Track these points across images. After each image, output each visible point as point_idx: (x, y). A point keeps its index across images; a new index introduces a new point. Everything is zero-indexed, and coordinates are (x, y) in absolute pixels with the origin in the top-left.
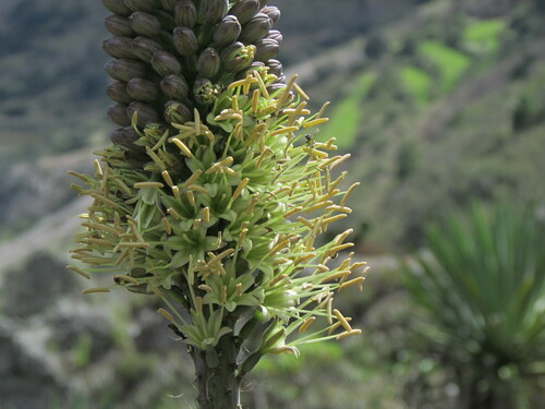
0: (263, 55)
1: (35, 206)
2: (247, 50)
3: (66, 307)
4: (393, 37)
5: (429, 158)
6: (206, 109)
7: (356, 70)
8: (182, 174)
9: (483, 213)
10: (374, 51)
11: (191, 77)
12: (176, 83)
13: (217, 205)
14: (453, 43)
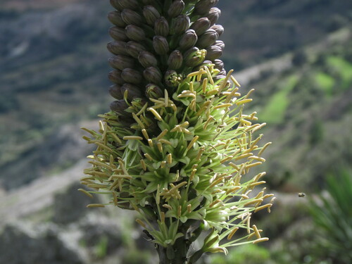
0: (211, 56)
1: (76, 152)
2: (201, 53)
3: (92, 218)
4: (311, 53)
6: (173, 90)
7: (286, 73)
8: (154, 131)
10: (298, 61)
11: (164, 69)
12: (154, 72)
13: (177, 153)
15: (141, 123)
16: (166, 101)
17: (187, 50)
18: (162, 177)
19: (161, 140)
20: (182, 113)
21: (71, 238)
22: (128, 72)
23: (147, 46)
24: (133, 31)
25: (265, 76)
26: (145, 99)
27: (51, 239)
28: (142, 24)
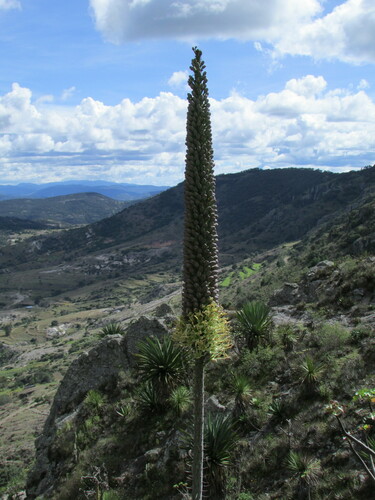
1: (164, 293)
2: (211, 298)
3: (168, 315)
4: (238, 265)
5: (243, 290)
7: (230, 271)
9: (254, 302)
12: (196, 304)
14: (250, 267)
15: (191, 320)
16: (200, 314)
17: (207, 297)
18: (197, 337)
19: (198, 325)
20: (205, 318)
21: (161, 321)
22: (188, 303)
23: (195, 295)
24: (191, 291)
25: (223, 272)
26: (193, 312)
27: (155, 321)
28: (193, 288)
